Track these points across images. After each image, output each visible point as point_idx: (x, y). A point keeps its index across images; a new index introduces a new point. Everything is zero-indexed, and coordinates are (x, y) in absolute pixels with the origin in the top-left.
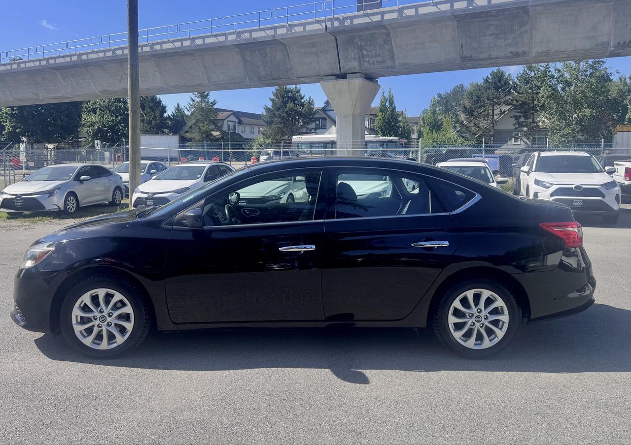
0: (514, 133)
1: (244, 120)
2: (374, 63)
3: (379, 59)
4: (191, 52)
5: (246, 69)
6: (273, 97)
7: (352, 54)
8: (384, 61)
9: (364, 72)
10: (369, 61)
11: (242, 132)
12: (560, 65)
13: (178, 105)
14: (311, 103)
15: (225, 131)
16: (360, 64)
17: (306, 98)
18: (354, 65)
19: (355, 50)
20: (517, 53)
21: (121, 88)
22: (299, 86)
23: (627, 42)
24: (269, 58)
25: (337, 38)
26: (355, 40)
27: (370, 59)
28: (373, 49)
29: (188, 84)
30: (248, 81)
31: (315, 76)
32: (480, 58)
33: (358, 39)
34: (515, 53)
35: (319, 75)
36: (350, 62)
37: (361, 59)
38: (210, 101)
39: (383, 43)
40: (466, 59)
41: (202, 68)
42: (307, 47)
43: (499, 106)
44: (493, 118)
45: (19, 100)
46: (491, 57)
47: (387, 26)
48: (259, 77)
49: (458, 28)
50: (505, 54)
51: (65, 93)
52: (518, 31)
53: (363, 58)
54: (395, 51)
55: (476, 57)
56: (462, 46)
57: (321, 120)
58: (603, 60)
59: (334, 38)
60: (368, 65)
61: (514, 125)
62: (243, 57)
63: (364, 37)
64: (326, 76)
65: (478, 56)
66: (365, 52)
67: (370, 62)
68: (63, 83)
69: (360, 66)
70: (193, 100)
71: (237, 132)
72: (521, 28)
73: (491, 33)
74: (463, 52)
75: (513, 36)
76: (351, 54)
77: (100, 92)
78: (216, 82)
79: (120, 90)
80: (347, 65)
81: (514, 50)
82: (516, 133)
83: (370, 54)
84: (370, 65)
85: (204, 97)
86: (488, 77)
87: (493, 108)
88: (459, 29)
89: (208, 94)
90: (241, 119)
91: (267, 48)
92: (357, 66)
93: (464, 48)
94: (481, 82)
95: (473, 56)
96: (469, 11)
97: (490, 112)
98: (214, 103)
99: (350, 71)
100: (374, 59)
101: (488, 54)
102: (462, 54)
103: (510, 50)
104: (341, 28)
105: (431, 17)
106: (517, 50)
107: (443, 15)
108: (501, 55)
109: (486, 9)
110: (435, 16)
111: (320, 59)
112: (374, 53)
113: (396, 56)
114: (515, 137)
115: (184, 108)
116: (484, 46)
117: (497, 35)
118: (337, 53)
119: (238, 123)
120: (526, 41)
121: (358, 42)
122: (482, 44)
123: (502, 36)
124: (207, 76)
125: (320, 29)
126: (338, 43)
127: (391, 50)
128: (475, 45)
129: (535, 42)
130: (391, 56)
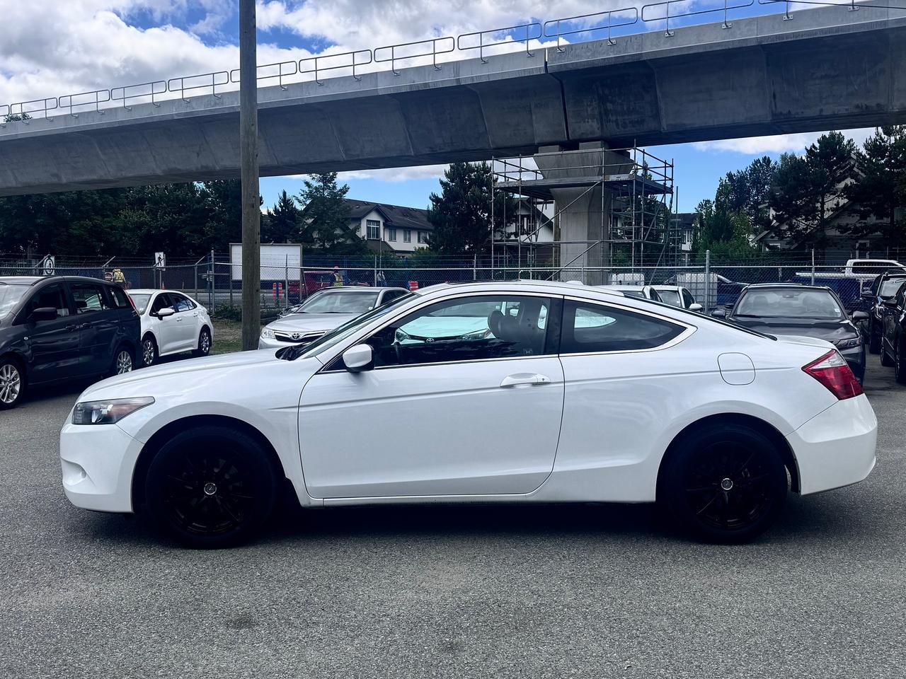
0: (858, 242)
1: (396, 219)
2: (625, 123)
3: (634, 117)
5: (410, 135)
6: (445, 180)
7: (589, 109)
8: (642, 122)
9: (609, 137)
10: (617, 119)
11: (390, 240)
13: (285, 194)
15: (363, 237)
16: (602, 125)
18: (592, 126)
19: (594, 103)
20: (867, 107)
21: (199, 166)
22: (489, 163)
24: (448, 117)
25: (564, 82)
26: (594, 87)
28: (623, 101)
29: (311, 160)
30: (413, 153)
31: (527, 146)
32: (804, 115)
33: (598, 83)
34: (864, 106)
35: (533, 145)
36: (584, 122)
37: (604, 117)
38: (339, 187)
39: (641, 90)
40: (782, 117)
41: (336, 134)
42: (512, 98)
44: (822, 216)
46: (824, 113)
47: (649, 63)
48: (430, 148)
49: (768, 65)
50: (847, 110)
52: (869, 70)
53: (607, 116)
54: (662, 105)
55: (797, 113)
56: (774, 96)
57: (525, 219)
59: (558, 82)
60: (615, 127)
62: (404, 115)
63: (609, 81)
64: (544, 145)
65: (802, 113)
66: (610, 106)
67: (619, 121)
68: (102, 157)
69: (602, 128)
70: (309, 186)
71: (382, 240)
72: (875, 65)
73: (824, 74)
74: (775, 105)
75: (863, 78)
76: (587, 110)
77: (164, 172)
78: (358, 155)
79: (198, 169)
80: (580, 128)
81: (862, 102)
82: (863, 242)
83: (619, 108)
84: (618, 128)
85: (327, 180)
86: (814, 146)
87: (823, 200)
88: (770, 67)
89: (334, 175)
90: (391, 217)
91: (445, 100)
92: (596, 130)
93: (777, 100)
94: (803, 156)
95: (793, 112)
96: (787, 38)
97: (818, 205)
98: (345, 190)
99: (584, 137)
100: (626, 117)
101: (819, 108)
102: (774, 109)
103: (856, 102)
104: (571, 67)
105: (724, 48)
106: (868, 103)
107: (744, 45)
108: (839, 110)
109: (816, 34)
110: (731, 47)
111: (534, 117)
112: (625, 108)
113: (663, 113)
114: (859, 249)
115: (294, 199)
116: (812, 95)
117: (834, 77)
118: (562, 107)
119: (384, 224)
120: (882, 87)
121: (600, 89)
122: (808, 92)
123: (842, 79)
124: (344, 147)
125: (536, 68)
126: (565, 91)
127: (655, 103)
128: (797, 95)
129: (898, 89)
130: (654, 112)
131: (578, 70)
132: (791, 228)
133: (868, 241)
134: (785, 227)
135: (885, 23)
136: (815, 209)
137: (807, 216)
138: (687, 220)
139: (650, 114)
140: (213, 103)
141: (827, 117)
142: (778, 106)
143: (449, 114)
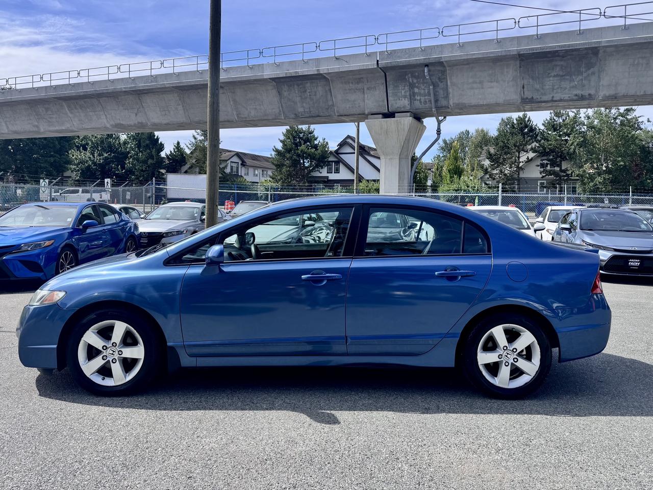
0: (540, 181)
1: (248, 162)
2: (426, 101)
4: (222, 85)
5: (282, 105)
6: (282, 138)
7: (403, 92)
8: (437, 101)
9: (414, 111)
10: (420, 99)
11: (245, 175)
12: (590, 112)
13: (178, 143)
14: (325, 145)
15: (228, 173)
16: (411, 102)
17: (320, 140)
18: (404, 103)
19: (406, 88)
20: (582, 95)
22: (312, 127)
24: (308, 94)
25: (387, 74)
26: (407, 77)
27: (422, 98)
28: (425, 87)
30: (283, 118)
31: (359, 114)
32: (542, 100)
33: (410, 75)
34: (580, 95)
35: (364, 114)
36: (399, 100)
37: (412, 97)
39: (437, 80)
40: (527, 100)
41: (232, 103)
42: (352, 83)
43: (525, 153)
45: (16, 132)
46: (555, 99)
47: (445, 63)
48: (295, 114)
49: (520, 67)
50: (569, 97)
51: (71, 126)
52: (585, 72)
53: (414, 96)
54: (450, 90)
55: (538, 98)
56: (523, 88)
57: (333, 163)
58: (633, 107)
59: (384, 74)
60: (419, 104)
61: (541, 173)
62: (279, 92)
63: (417, 74)
64: (372, 114)
65: (540, 98)
66: (416, 90)
67: (422, 100)
68: (70, 115)
69: (411, 104)
70: (195, 138)
71: (240, 174)
72: (589, 69)
73: (556, 74)
74: (524, 92)
75: (581, 77)
76: (401, 92)
77: (111, 125)
78: (246, 118)
79: (135, 124)
80: (396, 104)
81: (579, 92)
82: (542, 181)
83: (422, 92)
84: (421, 105)
86: (513, 123)
87: (519, 156)
88: (522, 69)
90: (245, 160)
91: (307, 83)
92: (407, 105)
93: (525, 89)
95: (535, 97)
96: (536, 50)
99: (399, 110)
100: (426, 97)
101: (551, 96)
102: (523, 95)
103: (575, 92)
104: (394, 64)
105: (495, 55)
106: (583, 93)
107: (508, 54)
108: (564, 97)
109: (555, 48)
110: (500, 55)
111: (366, 96)
112: (426, 91)
113: (451, 95)
114: (540, 186)
115: (185, 146)
116: (547, 87)
117: (562, 76)
118: (385, 90)
119: (241, 164)
120: (593, 83)
121: (410, 79)
122: (545, 85)
123: (567, 77)
124: (237, 112)
125: (371, 64)
126: (388, 80)
127: (446, 89)
128: (537, 86)
129: (602, 85)
130: (445, 95)
131: (398, 66)
133: (546, 181)
135: (600, 42)
136: (514, 161)
137: (510, 165)
139: (443, 96)
140: (150, 81)
141: (556, 101)
142: (525, 93)
143: (309, 92)
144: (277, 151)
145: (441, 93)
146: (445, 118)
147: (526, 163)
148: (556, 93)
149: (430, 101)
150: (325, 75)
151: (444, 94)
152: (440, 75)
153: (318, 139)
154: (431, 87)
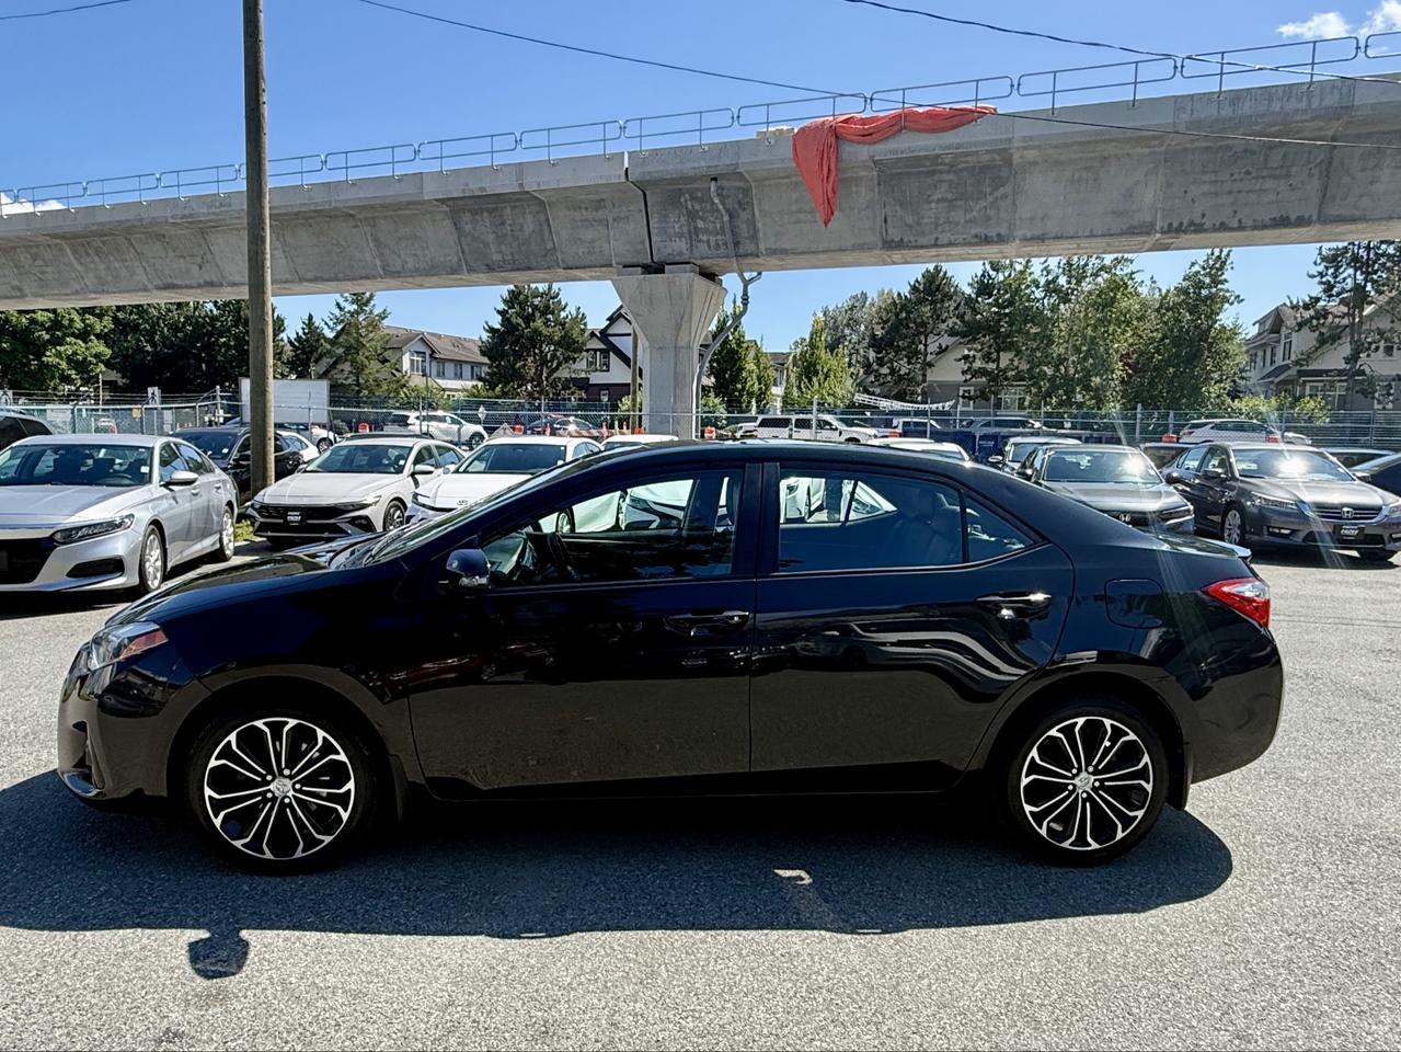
0: (962, 388)
1: (445, 350)
2: (718, 244)
4: (351, 212)
5: (462, 248)
6: (502, 306)
7: (677, 226)
8: (738, 243)
9: (699, 262)
10: (709, 240)
13: (311, 317)
14: (580, 319)
16: (692, 245)
17: (571, 309)
18: (680, 246)
19: (682, 219)
20: (986, 237)
21: (201, 281)
22: (555, 286)
23: (1185, 224)
24: (509, 228)
25: (647, 193)
26: (682, 200)
27: (710, 238)
28: (716, 218)
29: (339, 275)
30: (465, 271)
31: (601, 266)
32: (919, 244)
33: (687, 196)
34: (984, 236)
35: (610, 266)
36: (671, 241)
37: (694, 237)
38: (376, 312)
39: (737, 207)
40: (893, 245)
41: (371, 245)
42: (586, 209)
43: (937, 337)
44: (925, 359)
46: (939, 242)
47: (747, 176)
48: (487, 265)
49: (879, 184)
50: (965, 238)
52: (990, 195)
53: (697, 235)
54: (759, 225)
55: (911, 240)
56: (886, 221)
57: (598, 353)
59: (641, 193)
60: (707, 248)
61: (964, 373)
62: (455, 224)
63: (699, 194)
64: (625, 267)
65: (916, 240)
66: (700, 224)
67: (711, 243)
68: (77, 267)
69: (691, 250)
70: (341, 309)
72: (997, 189)
73: (940, 196)
74: (886, 231)
75: (983, 203)
76: (674, 227)
77: (157, 287)
78: (398, 271)
79: (199, 285)
80: (666, 247)
81: (981, 230)
82: (966, 389)
83: (711, 226)
84: (710, 250)
85: (361, 301)
86: (917, 281)
87: (926, 341)
88: (882, 187)
89: (372, 296)
91: (505, 207)
92: (685, 250)
93: (889, 225)
94: (906, 291)
95: (906, 239)
96: (902, 153)
97: (921, 347)
98: (383, 316)
99: (671, 259)
100: (719, 237)
101: (935, 236)
102: (885, 234)
103: (973, 232)
104: (656, 175)
106: (988, 231)
107: (854, 159)
109: (934, 149)
111: (612, 234)
112: (718, 226)
113: (761, 235)
114: (963, 397)
115: (322, 324)
116: (926, 220)
117: (951, 201)
118: (645, 222)
119: (431, 356)
120: (1003, 215)
121: (689, 203)
122: (923, 218)
123: (959, 203)
124: (381, 261)
125: (615, 175)
126: (649, 204)
127: (752, 223)
128: (910, 220)
129: (1020, 218)
130: (752, 232)
131: (664, 179)
132: (893, 371)
133: (972, 388)
134: (885, 370)
135: (1009, 140)
136: (917, 352)
137: (909, 358)
138: (780, 361)
139: (746, 235)
140: (218, 204)
141: (942, 246)
142: (889, 232)
143: (510, 225)
144: (492, 330)
145: (744, 230)
146: (759, 274)
147: (937, 354)
148: (942, 232)
149: (725, 244)
150: (535, 194)
151: (748, 232)
152: (741, 196)
153: (567, 309)
154: (726, 218)
